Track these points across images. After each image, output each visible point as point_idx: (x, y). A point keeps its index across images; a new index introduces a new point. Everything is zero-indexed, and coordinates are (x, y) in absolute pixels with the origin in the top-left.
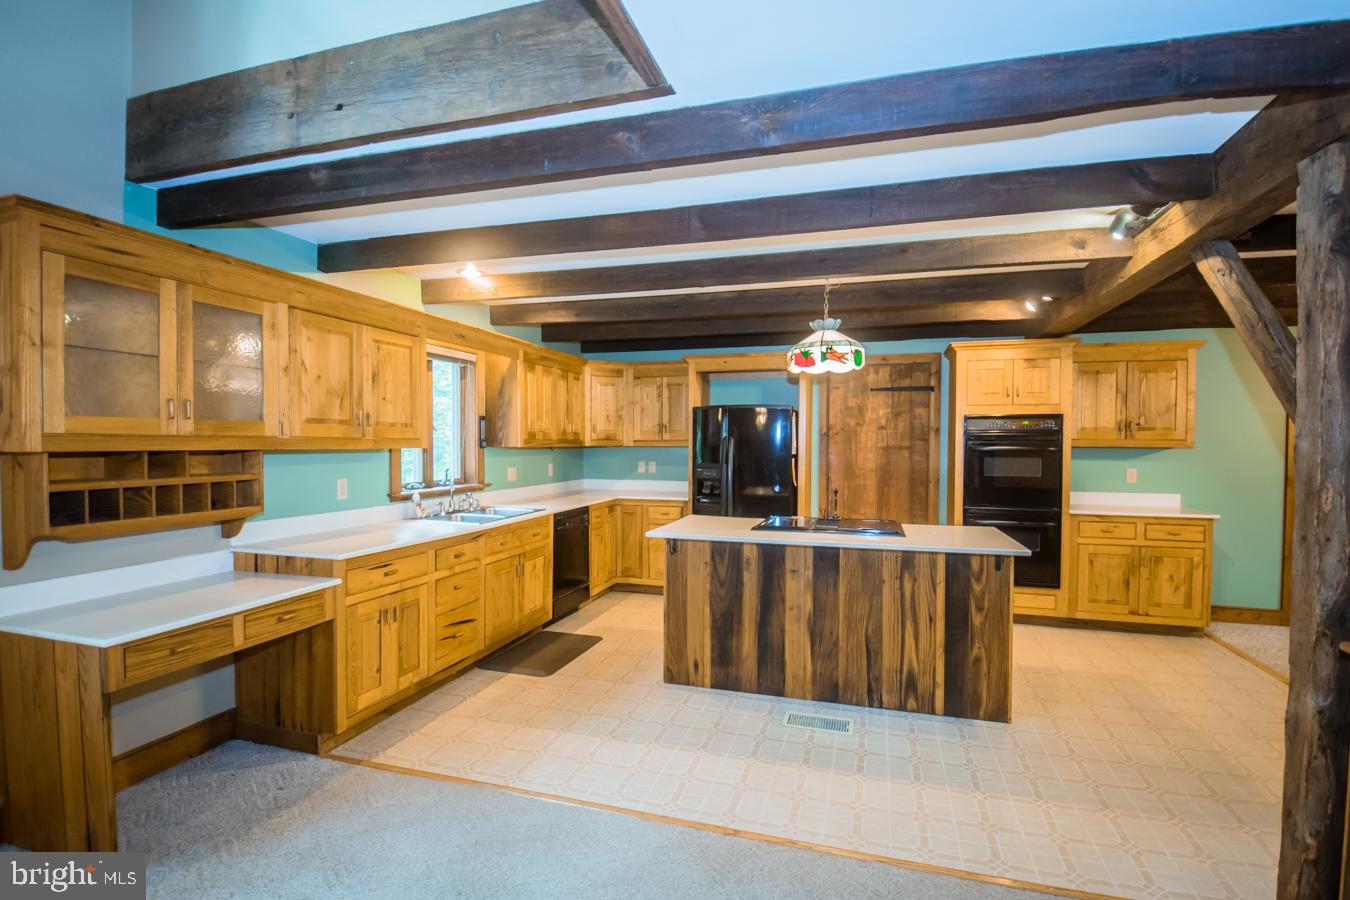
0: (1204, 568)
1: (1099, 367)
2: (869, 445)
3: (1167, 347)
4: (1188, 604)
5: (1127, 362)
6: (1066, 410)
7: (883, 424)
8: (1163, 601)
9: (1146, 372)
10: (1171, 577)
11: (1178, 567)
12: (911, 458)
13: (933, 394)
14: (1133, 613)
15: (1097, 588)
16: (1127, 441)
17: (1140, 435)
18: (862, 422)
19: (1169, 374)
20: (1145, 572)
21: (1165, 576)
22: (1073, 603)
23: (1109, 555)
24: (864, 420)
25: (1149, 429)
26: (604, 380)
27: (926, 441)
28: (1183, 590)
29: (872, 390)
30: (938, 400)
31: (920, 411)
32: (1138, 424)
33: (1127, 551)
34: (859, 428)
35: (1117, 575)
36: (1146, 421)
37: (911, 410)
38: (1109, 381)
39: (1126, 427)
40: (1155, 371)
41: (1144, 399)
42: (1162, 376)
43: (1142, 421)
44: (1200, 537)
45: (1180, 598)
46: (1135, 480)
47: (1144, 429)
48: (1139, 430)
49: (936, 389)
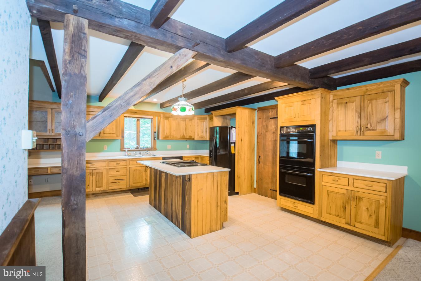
0: (386, 207)
1: (347, 100)
2: (270, 140)
3: (381, 85)
4: (377, 225)
5: (361, 96)
6: (317, 122)
7: (274, 131)
8: (363, 221)
9: (371, 100)
10: (367, 209)
11: (371, 204)
14: (347, 223)
15: (331, 207)
16: (360, 136)
17: (368, 133)
18: (267, 131)
19: (384, 100)
20: (353, 204)
21: (364, 208)
22: (320, 213)
23: (337, 193)
24: (268, 130)
25: (373, 130)
26: (201, 120)
28: (374, 217)
29: (271, 118)
32: (367, 128)
33: (345, 192)
34: (266, 133)
35: (340, 203)
36: (371, 126)
38: (353, 106)
39: (360, 129)
40: (376, 99)
41: (370, 115)
42: (380, 101)
43: (369, 126)
44: (384, 190)
45: (372, 221)
46: (380, 158)
47: (369, 130)
48: (367, 131)
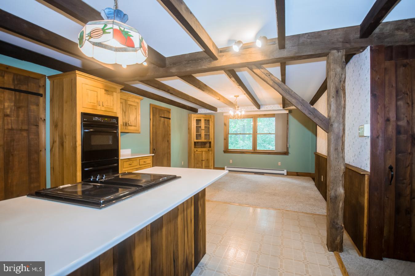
5: (125, 100)
6: (120, 115)
7: (8, 113)
9: (130, 105)
12: (28, 136)
13: (41, 99)
16: (126, 130)
17: (129, 128)
27: (37, 126)
30: (45, 102)
31: (33, 107)
37: (28, 107)
39: (125, 125)
41: (129, 115)
42: (134, 107)
43: (129, 123)
44: (150, 162)
48: (129, 126)
49: (43, 95)
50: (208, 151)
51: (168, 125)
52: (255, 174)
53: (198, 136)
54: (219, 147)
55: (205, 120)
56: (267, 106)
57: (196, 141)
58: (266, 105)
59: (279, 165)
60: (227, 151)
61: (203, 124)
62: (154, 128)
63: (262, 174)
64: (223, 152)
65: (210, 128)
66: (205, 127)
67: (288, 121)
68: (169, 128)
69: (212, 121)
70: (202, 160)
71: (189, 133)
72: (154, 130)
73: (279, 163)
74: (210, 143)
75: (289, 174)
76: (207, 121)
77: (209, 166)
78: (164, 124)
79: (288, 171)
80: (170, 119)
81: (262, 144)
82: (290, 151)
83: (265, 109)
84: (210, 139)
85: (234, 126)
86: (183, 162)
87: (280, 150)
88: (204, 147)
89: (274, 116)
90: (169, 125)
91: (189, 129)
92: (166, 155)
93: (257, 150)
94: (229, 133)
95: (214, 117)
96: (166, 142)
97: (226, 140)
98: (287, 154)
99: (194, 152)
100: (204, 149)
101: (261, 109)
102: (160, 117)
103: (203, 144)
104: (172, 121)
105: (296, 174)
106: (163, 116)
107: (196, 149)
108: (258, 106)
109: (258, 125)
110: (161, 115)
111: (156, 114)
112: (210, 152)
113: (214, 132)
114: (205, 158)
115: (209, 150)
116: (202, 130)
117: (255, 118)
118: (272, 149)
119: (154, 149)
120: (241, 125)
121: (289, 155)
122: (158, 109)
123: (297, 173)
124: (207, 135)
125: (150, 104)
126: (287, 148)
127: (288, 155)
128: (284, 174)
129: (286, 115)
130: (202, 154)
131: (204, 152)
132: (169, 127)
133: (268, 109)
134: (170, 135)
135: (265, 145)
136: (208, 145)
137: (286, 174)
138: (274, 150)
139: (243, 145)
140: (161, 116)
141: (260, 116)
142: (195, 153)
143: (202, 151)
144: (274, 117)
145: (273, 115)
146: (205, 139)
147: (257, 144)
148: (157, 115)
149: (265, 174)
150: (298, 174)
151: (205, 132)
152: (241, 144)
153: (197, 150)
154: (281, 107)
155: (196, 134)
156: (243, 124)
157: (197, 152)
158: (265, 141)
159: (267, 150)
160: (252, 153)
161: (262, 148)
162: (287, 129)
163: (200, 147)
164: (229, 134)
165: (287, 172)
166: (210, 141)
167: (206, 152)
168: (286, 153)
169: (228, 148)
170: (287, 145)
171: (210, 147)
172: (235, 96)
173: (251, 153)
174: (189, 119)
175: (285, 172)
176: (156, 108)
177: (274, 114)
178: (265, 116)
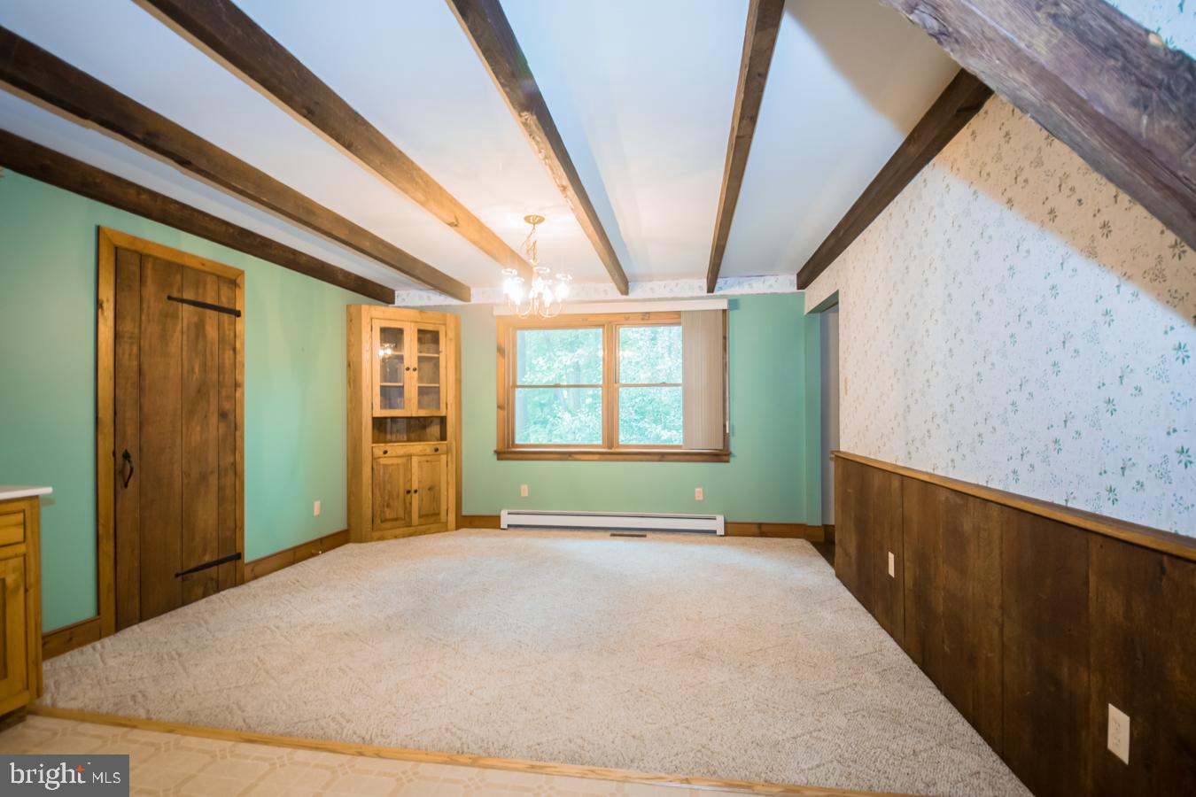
50: (433, 452)
51: (222, 339)
52: (613, 535)
53: (390, 395)
54: (477, 436)
55: (420, 331)
56: (655, 284)
57: (379, 413)
58: (650, 278)
59: (697, 499)
60: (507, 451)
61: (411, 350)
62: (128, 349)
63: (639, 533)
64: (495, 457)
65: (442, 364)
66: (420, 359)
67: (725, 338)
68: (229, 353)
69: (451, 334)
70: (409, 492)
71: (349, 382)
72: (125, 360)
73: (699, 493)
74: (443, 420)
75: (735, 530)
76: (429, 337)
77: (438, 514)
78: (197, 336)
79: (729, 521)
80: (238, 314)
81: (634, 424)
82: (735, 446)
83: (645, 295)
84: (443, 406)
85: (544, 368)
86: (317, 504)
87: (701, 444)
88: (420, 439)
89: (680, 318)
90: (231, 344)
91: (349, 365)
92: (213, 481)
93: (619, 446)
94: (519, 383)
95: (457, 320)
96: (214, 419)
97: (506, 408)
98: (725, 458)
99: (374, 459)
100: (416, 447)
101: (632, 295)
102: (170, 298)
103: (417, 427)
104: (248, 327)
105: (755, 529)
106: (188, 295)
107: (379, 449)
108: (624, 284)
109: (621, 359)
110: (180, 290)
111: (142, 282)
112: (444, 457)
113: (459, 381)
114: (420, 482)
115: (437, 450)
116: (408, 369)
117: (610, 325)
118: (665, 441)
119: (126, 456)
120: (568, 363)
121: (732, 459)
122: (155, 258)
123: (760, 525)
124: (429, 393)
125: (98, 229)
126: (726, 438)
127: (728, 462)
128: (714, 532)
129: (720, 315)
130: (407, 467)
131: (415, 460)
132: (234, 350)
133: (656, 296)
134: (237, 385)
135: (641, 425)
136: (435, 430)
137: (721, 531)
138: (681, 444)
139: (573, 426)
140: (175, 294)
141: (628, 319)
142: (379, 464)
143: (410, 456)
144: (679, 324)
145: (675, 318)
146: (420, 405)
147: (621, 422)
148: (150, 289)
149: (650, 535)
150: (764, 528)
151: (420, 379)
152: (565, 423)
153: (385, 452)
154: (700, 287)
155: (382, 387)
156: (576, 360)
157: (383, 461)
158: (642, 414)
159: (652, 443)
160: (603, 456)
161: (634, 436)
162: (725, 366)
163: (405, 438)
164: (515, 386)
165: (726, 523)
166: (443, 414)
167: (425, 458)
168: (721, 456)
169: (513, 440)
170: (725, 426)
171: (443, 437)
172: (527, 219)
173: (596, 457)
174: (352, 322)
175: (718, 525)
176: (142, 257)
177: (678, 313)
178: (647, 318)
